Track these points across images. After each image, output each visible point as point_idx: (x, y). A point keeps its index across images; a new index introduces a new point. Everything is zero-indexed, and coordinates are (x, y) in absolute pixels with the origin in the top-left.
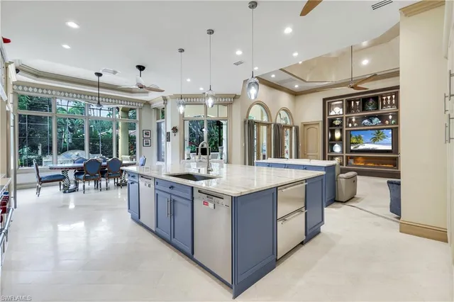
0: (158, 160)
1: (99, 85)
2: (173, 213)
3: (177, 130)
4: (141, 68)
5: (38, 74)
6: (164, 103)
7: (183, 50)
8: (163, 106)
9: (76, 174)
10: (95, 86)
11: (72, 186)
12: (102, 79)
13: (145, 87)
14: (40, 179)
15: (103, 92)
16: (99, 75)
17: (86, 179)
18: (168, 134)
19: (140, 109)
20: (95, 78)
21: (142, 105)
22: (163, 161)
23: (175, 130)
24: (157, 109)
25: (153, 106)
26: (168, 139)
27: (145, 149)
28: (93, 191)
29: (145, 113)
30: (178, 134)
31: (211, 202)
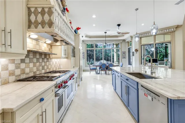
0: (129, 64)
1: (106, 37)
2: (128, 93)
3: (137, 50)
4: (119, 25)
5: (90, 37)
6: (131, 39)
7: (138, 9)
8: (131, 40)
9: (100, 68)
10: (104, 37)
11: (98, 72)
12: (107, 34)
13: (121, 33)
14: (90, 69)
15: (107, 39)
16: (106, 33)
17: (102, 70)
18: (133, 52)
19: (121, 43)
20: (104, 34)
21: (122, 41)
22: (131, 65)
23: (136, 50)
24: (128, 42)
25: (126, 41)
26: (133, 55)
27: (123, 60)
28: (104, 75)
29: (123, 44)
30: (138, 52)
31: (150, 95)
